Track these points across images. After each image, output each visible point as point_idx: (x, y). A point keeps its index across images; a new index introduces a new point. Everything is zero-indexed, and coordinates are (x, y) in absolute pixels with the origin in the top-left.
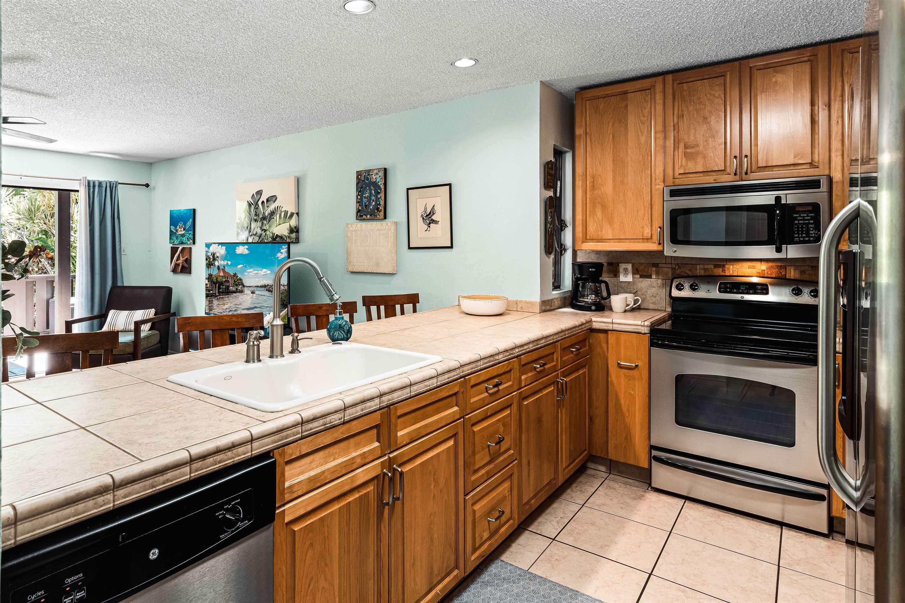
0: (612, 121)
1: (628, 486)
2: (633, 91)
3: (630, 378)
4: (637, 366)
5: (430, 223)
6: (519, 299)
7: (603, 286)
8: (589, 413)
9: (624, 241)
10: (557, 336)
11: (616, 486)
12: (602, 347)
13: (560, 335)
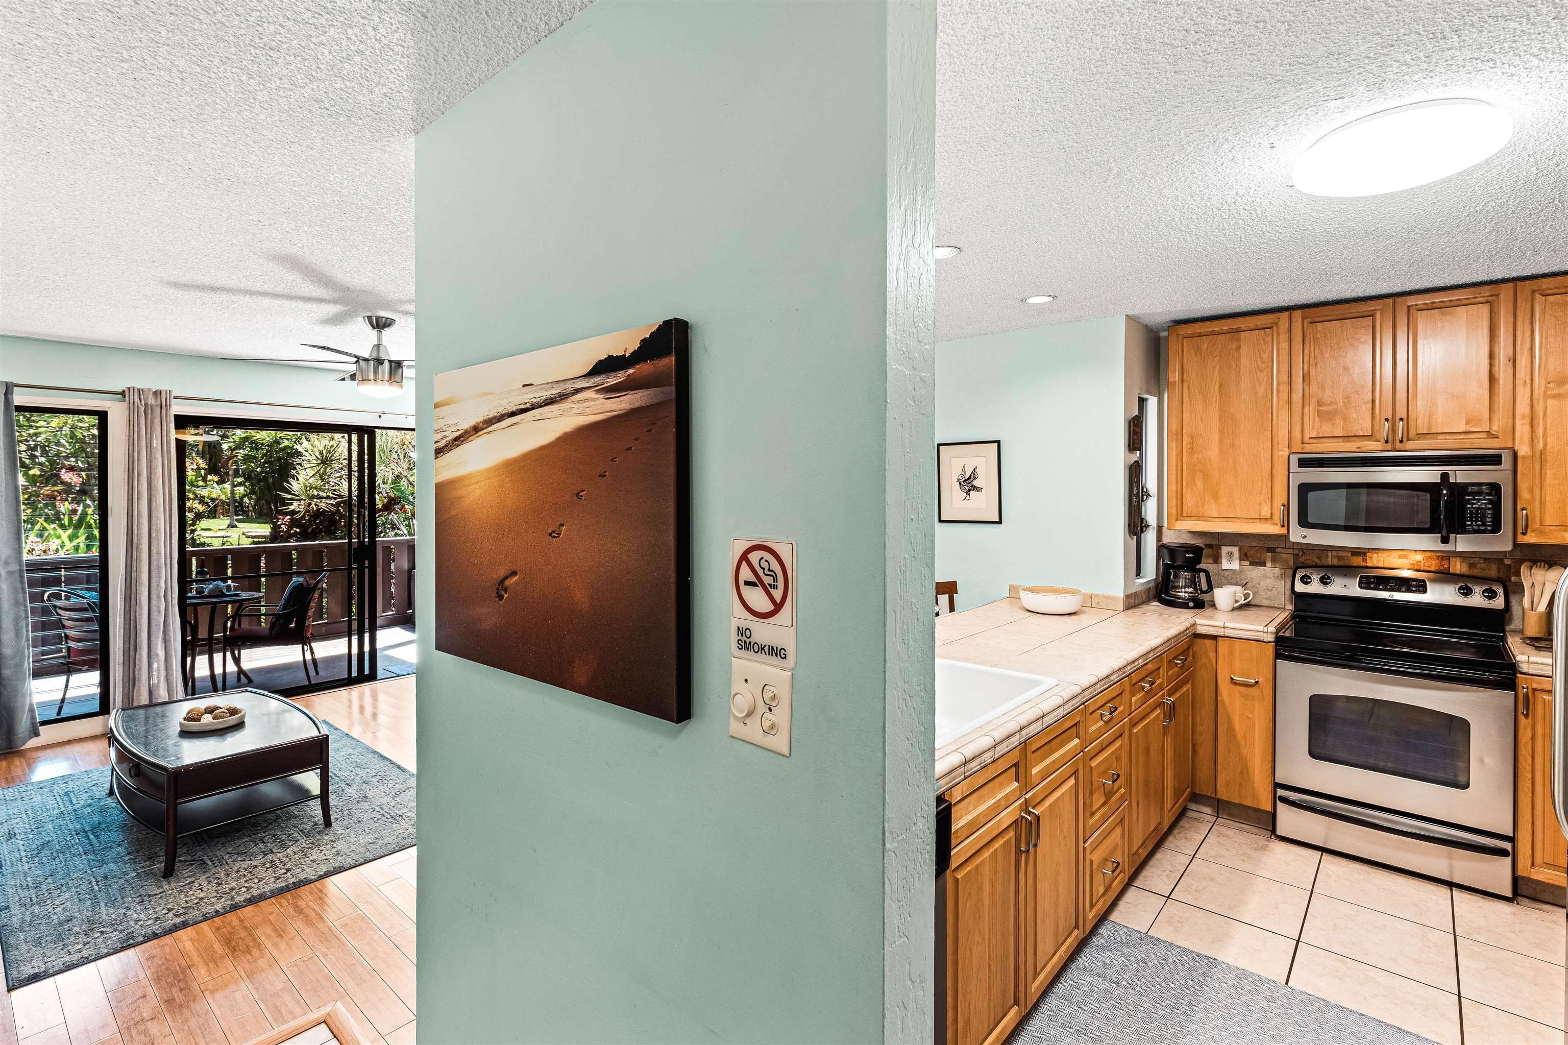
0: (1218, 366)
1: (1245, 834)
2: (1247, 329)
3: (1246, 697)
4: (1257, 682)
5: (969, 490)
6: (1095, 592)
7: (1203, 575)
8: (1192, 739)
9: (1234, 520)
10: (1164, 646)
11: (1230, 833)
12: (1208, 658)
13: (1167, 644)
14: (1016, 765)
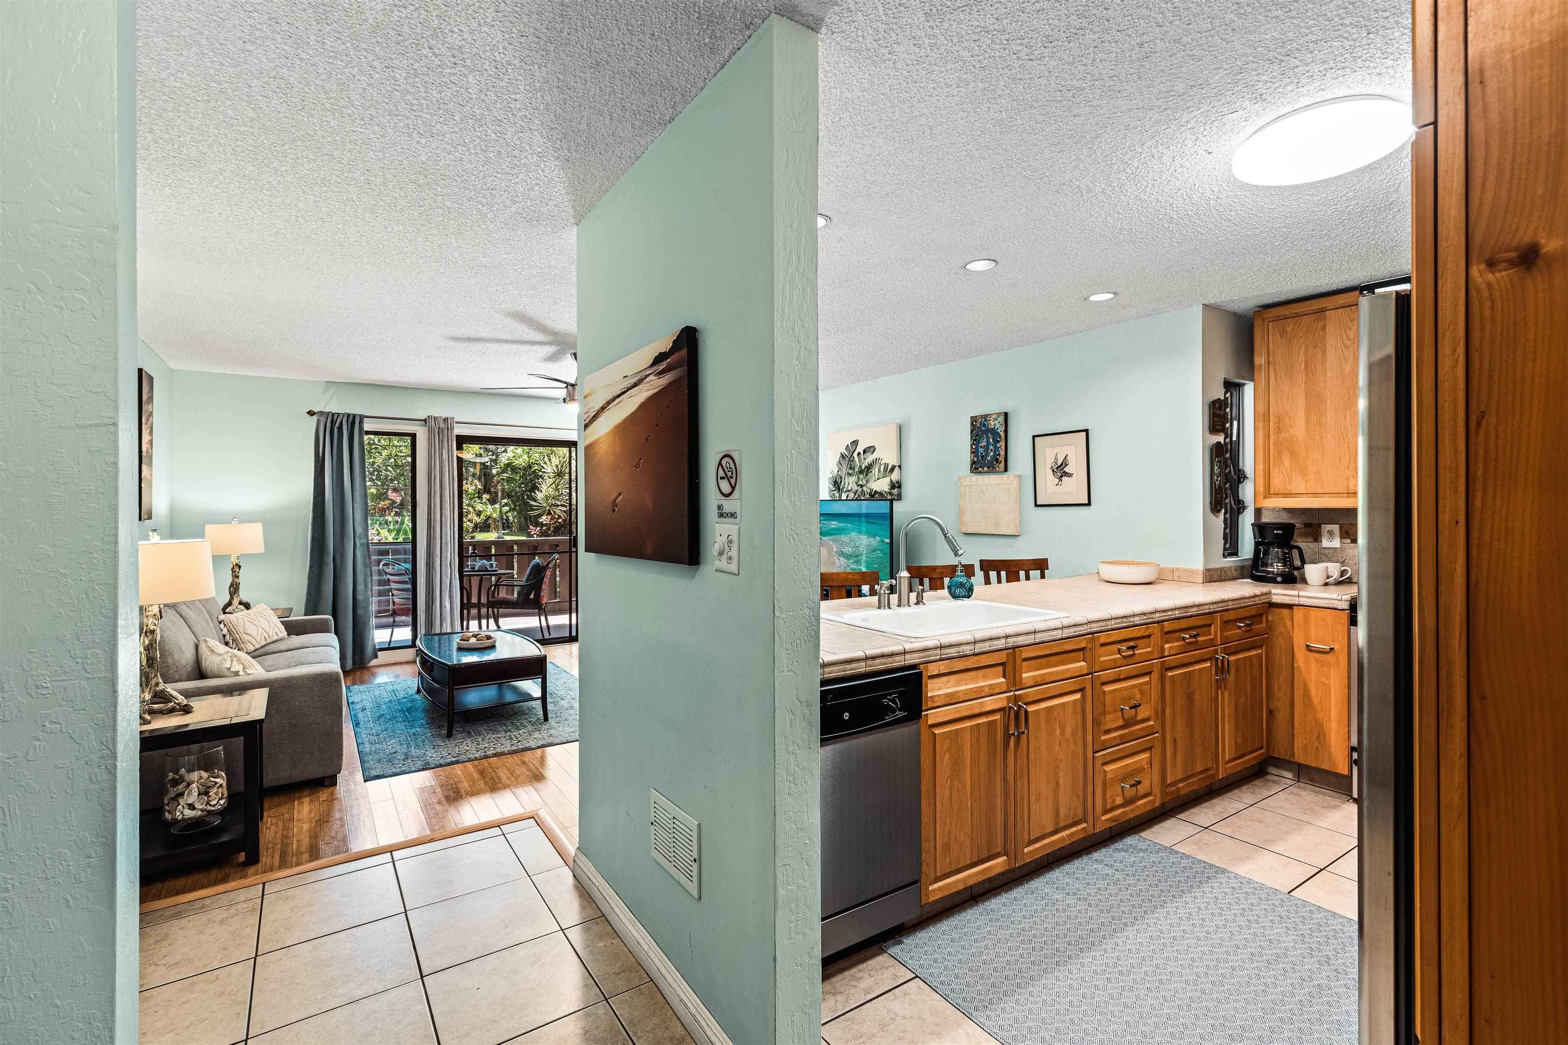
0: (1304, 346)
1: (1321, 796)
2: (1333, 307)
3: (1322, 664)
4: (1332, 649)
5: (1062, 476)
6: (1176, 566)
7: (1295, 553)
8: (1267, 705)
9: (1322, 495)
10: (1215, 606)
11: (1304, 793)
12: (1285, 626)
13: (1220, 605)
14: (1003, 664)
